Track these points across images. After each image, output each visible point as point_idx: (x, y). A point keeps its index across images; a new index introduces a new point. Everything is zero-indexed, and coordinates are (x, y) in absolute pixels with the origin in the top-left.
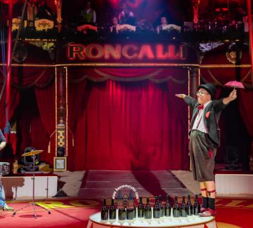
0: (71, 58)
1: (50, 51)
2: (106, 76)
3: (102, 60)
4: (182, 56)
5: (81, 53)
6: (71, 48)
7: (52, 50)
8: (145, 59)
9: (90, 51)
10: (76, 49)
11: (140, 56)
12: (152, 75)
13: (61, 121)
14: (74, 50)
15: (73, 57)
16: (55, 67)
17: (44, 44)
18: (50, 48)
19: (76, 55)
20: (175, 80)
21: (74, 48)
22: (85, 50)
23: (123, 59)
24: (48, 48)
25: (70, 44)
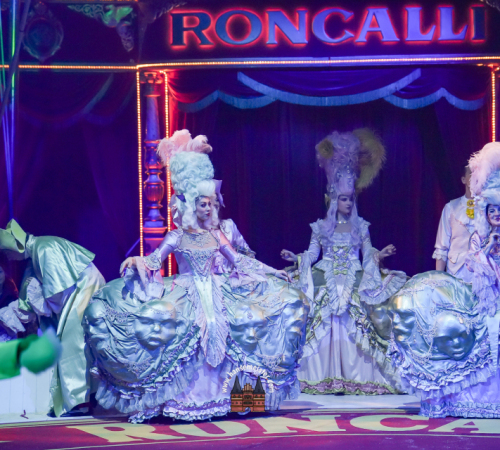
0: (176, 47)
1: (122, 30)
2: (270, 94)
3: (259, 50)
4: (473, 35)
5: (204, 32)
6: (178, 19)
7: (128, 27)
8: (375, 46)
9: (227, 28)
10: (191, 22)
11: (362, 38)
12: (392, 87)
13: (154, 213)
14: (185, 26)
15: (181, 43)
16: (135, 71)
17: (106, 11)
18: (124, 19)
19: (190, 37)
20: (453, 100)
21: (185, 18)
22: (213, 24)
23: (315, 48)
24: (118, 19)
25: (173, 10)
